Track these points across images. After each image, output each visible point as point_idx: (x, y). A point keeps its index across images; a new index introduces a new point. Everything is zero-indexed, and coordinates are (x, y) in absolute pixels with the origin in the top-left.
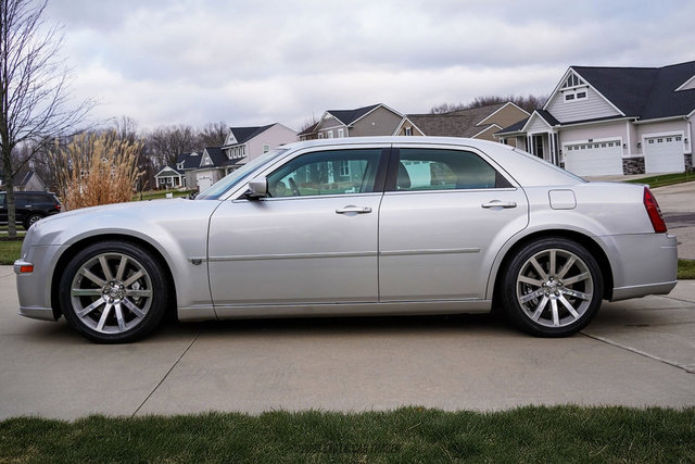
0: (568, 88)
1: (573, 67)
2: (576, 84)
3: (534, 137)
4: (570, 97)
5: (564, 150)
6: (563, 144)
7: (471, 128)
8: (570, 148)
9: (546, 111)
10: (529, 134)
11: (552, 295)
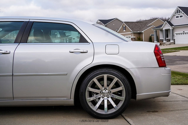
0: (177, 14)
1: (179, 7)
2: (179, 12)
3: (165, 30)
4: (177, 17)
5: (175, 35)
6: (175, 33)
7: (145, 27)
8: (177, 34)
9: (169, 21)
10: (164, 29)
11: (106, 98)
